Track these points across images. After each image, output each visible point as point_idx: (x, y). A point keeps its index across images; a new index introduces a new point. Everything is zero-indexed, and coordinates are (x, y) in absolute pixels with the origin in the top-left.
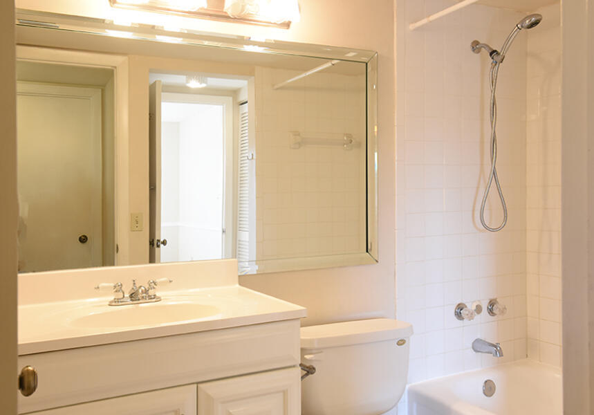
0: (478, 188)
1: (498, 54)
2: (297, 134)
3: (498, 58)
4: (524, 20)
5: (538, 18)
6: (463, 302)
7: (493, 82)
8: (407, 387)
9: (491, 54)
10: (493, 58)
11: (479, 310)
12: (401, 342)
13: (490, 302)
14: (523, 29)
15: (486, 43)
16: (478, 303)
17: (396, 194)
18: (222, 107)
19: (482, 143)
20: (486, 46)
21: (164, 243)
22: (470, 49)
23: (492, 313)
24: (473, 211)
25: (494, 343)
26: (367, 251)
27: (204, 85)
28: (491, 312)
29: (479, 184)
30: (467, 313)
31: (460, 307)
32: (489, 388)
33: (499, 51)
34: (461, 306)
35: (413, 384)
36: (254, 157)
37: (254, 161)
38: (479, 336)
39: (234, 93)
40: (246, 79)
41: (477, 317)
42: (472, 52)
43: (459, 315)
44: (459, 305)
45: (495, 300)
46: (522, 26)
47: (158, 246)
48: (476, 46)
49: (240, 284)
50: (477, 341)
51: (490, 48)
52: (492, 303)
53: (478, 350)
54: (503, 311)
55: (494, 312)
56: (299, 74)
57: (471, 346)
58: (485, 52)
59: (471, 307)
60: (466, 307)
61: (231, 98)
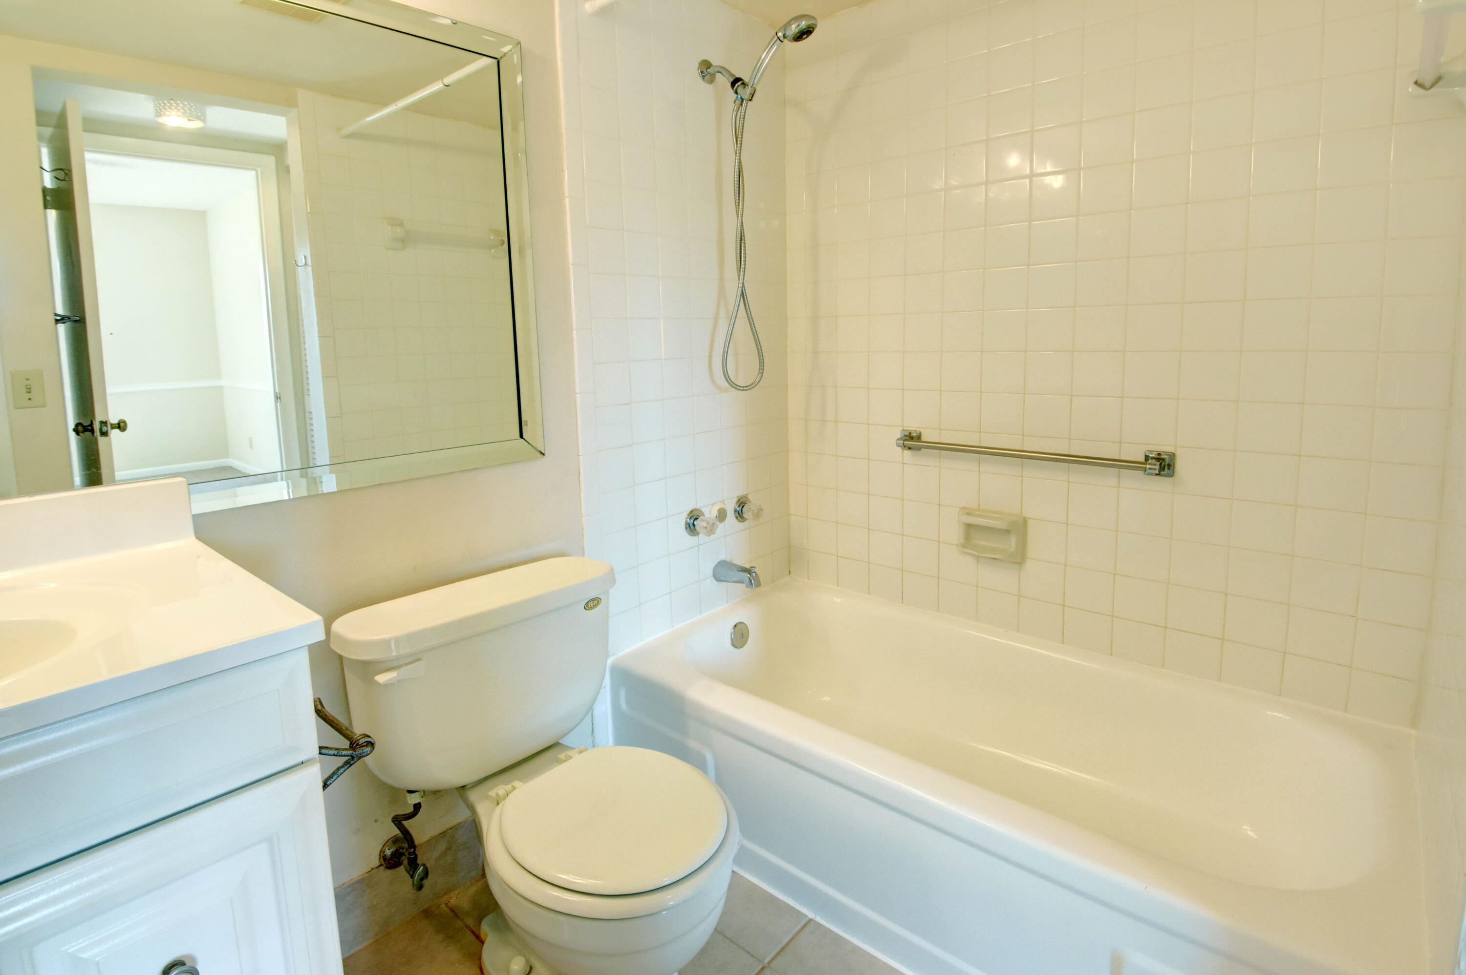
0: (716, 319)
1: (744, 84)
2: (396, 222)
3: (745, 93)
4: (789, 24)
5: (812, 22)
6: (698, 507)
7: (738, 138)
8: (610, 661)
9: (733, 84)
10: (736, 92)
11: (722, 515)
12: (592, 604)
13: (739, 501)
14: (785, 41)
15: (722, 65)
16: (720, 506)
17: (574, 327)
18: (254, 172)
19: (721, 242)
20: (723, 70)
21: (121, 426)
22: (696, 73)
23: (742, 517)
24: (710, 357)
25: (747, 566)
26: (521, 436)
27: (197, 125)
28: (740, 515)
29: (718, 312)
30: (704, 524)
31: (694, 517)
32: (740, 635)
33: (746, 79)
34: (695, 513)
35: (620, 654)
36: (309, 262)
37: (310, 269)
38: (722, 557)
39: (278, 149)
40: (283, 115)
41: (721, 527)
42: (700, 80)
43: (691, 528)
44: (692, 512)
45: (746, 497)
46: (784, 36)
47: (104, 434)
48: (706, 69)
49: (199, 537)
50: (722, 564)
51: (732, 75)
52: (742, 503)
53: (722, 578)
54: (758, 515)
55: (745, 516)
56: (376, 111)
57: (711, 573)
58: (723, 82)
59: (710, 513)
60: (704, 515)
61: (272, 159)
